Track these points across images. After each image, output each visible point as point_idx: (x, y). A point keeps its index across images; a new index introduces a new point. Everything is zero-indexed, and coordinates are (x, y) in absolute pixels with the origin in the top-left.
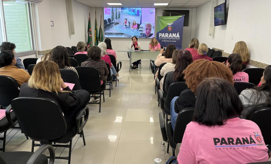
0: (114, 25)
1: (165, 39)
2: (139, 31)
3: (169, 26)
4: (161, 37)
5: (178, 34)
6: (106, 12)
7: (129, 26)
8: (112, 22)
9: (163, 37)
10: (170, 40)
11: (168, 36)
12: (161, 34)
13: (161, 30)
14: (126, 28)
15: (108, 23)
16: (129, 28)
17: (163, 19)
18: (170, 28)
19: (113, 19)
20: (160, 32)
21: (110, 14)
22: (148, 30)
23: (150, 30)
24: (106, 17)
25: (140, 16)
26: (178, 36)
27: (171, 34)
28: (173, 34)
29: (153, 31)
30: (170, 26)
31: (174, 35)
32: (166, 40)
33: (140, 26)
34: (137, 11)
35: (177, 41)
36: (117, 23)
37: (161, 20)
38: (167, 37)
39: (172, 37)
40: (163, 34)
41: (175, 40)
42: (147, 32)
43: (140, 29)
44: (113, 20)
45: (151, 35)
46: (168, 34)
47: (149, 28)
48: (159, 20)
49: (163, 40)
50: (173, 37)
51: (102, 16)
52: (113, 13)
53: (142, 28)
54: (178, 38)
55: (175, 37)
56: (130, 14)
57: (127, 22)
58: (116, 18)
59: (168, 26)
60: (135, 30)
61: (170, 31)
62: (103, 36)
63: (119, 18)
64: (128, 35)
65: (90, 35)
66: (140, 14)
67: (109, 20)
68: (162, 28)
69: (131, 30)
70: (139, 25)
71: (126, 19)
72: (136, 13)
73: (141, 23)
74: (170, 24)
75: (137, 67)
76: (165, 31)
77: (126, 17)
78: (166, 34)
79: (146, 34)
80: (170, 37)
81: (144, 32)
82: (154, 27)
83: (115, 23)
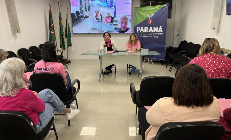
0: (83, 18)
1: (144, 34)
2: (114, 25)
3: (149, 18)
4: (139, 31)
5: (161, 28)
6: (73, 3)
7: (101, 20)
8: (80, 15)
9: (142, 32)
10: (150, 36)
11: (148, 31)
12: (139, 28)
13: (139, 23)
14: (98, 22)
15: (76, 17)
16: (101, 22)
17: (141, 10)
18: (150, 21)
19: (82, 12)
20: (138, 26)
21: (78, 6)
22: (123, 24)
23: (126, 23)
24: (74, 9)
25: (114, 7)
26: (161, 30)
27: (151, 28)
28: (154, 28)
29: (129, 25)
30: (151, 18)
31: (156, 29)
32: (146, 35)
33: (114, 19)
34: (109, 2)
35: (159, 36)
36: (87, 17)
37: (139, 12)
38: (146, 32)
39: (152, 32)
40: (142, 28)
41: (156, 35)
42: (122, 26)
43: (114, 23)
44: (81, 14)
45: (128, 29)
46: (147, 28)
47: (124, 22)
48: (136, 12)
49: (142, 35)
50: (154, 32)
51: (69, 8)
52: (81, 5)
53: (116, 21)
54: (160, 32)
55: (157, 32)
56: (101, 6)
57: (99, 15)
58: (86, 10)
59: (147, 19)
60: (109, 24)
61: (150, 24)
62: (71, 32)
63: (89, 10)
64: (100, 30)
65: (52, 32)
66: (113, 4)
67: (77, 12)
68: (140, 20)
69: (104, 24)
70: (112, 18)
71: (98, 12)
72: (109, 4)
73: (115, 16)
74: (150, 16)
75: (111, 72)
76: (145, 24)
77: (97, 9)
78: (145, 28)
79: (121, 28)
80: (151, 32)
81: (119, 26)
82: (130, 20)
83: (84, 17)
